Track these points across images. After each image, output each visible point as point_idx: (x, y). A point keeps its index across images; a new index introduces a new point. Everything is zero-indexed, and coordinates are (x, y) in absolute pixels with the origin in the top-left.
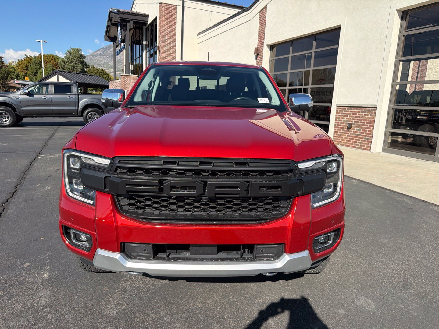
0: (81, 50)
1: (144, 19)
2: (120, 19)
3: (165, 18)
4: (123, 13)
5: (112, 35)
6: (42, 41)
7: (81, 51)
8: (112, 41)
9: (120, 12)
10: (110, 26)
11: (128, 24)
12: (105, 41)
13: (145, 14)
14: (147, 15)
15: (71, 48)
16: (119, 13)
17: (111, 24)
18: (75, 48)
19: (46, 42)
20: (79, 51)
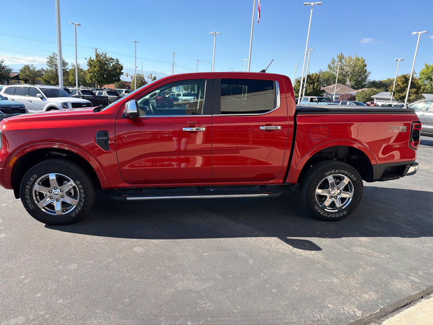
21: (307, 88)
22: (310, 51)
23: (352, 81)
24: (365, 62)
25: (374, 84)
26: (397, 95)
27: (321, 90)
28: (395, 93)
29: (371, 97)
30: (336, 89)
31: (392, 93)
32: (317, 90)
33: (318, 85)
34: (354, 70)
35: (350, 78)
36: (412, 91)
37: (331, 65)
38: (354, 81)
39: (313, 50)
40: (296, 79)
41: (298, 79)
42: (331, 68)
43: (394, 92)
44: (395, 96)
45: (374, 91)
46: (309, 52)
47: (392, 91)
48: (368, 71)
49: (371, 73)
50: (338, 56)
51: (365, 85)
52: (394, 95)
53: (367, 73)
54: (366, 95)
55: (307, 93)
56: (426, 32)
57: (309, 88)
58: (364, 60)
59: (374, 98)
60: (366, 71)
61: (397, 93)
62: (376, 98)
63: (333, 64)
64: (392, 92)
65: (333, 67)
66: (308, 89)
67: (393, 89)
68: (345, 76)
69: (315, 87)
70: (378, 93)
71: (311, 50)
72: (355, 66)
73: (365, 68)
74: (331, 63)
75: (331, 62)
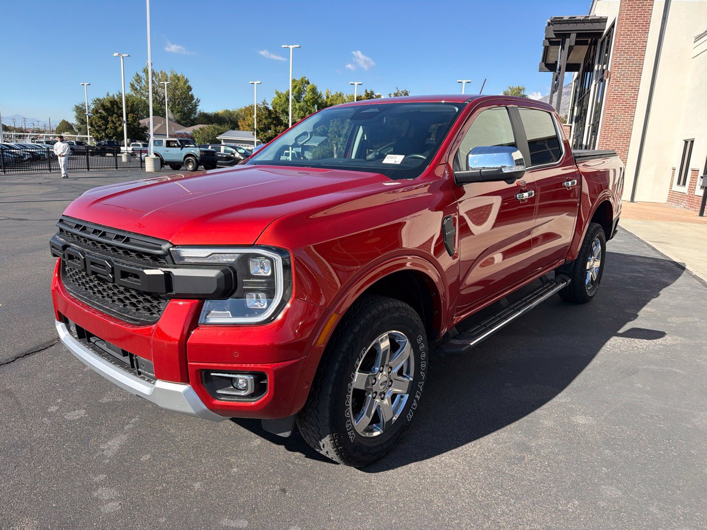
0: (524, 89)
1: (596, 26)
2: (555, 34)
3: (628, 19)
4: (561, 22)
5: (551, 60)
6: (464, 81)
7: (524, 91)
8: (551, 71)
9: (554, 22)
10: (548, 46)
11: (568, 40)
12: (539, 71)
13: (601, 17)
14: (604, 19)
15: (510, 88)
16: (554, 24)
17: (549, 44)
18: (516, 86)
19: (470, 82)
20: (521, 90)
21: (115, 124)
22: (123, 57)
23: (175, 113)
24: (189, 83)
25: (207, 119)
26: (262, 135)
27: (140, 126)
28: (259, 133)
29: (217, 138)
30: (154, 126)
31: (255, 133)
32: (134, 126)
33: (134, 118)
34: (174, 95)
35: (171, 107)
36: (279, 129)
37: (136, 85)
38: (178, 112)
39: (128, 56)
40: (76, 106)
41: (80, 106)
42: (136, 89)
43: (257, 131)
44: (259, 136)
45: (218, 129)
46: (122, 59)
47: (254, 129)
48: (195, 97)
49: (201, 101)
50: (144, 70)
51: (195, 119)
52: (257, 135)
53: (194, 101)
54: (208, 136)
55: (117, 132)
56: (298, 46)
57: (119, 123)
58: (187, 79)
59: (221, 139)
60: (192, 97)
61: (262, 133)
62: (223, 139)
63: (139, 83)
64: (254, 131)
65: (139, 88)
66: (117, 125)
67: (254, 126)
68: (162, 103)
69: (129, 122)
70: (223, 133)
71: (124, 55)
72: (176, 89)
73: (190, 93)
74: (135, 82)
75: (133, 80)
